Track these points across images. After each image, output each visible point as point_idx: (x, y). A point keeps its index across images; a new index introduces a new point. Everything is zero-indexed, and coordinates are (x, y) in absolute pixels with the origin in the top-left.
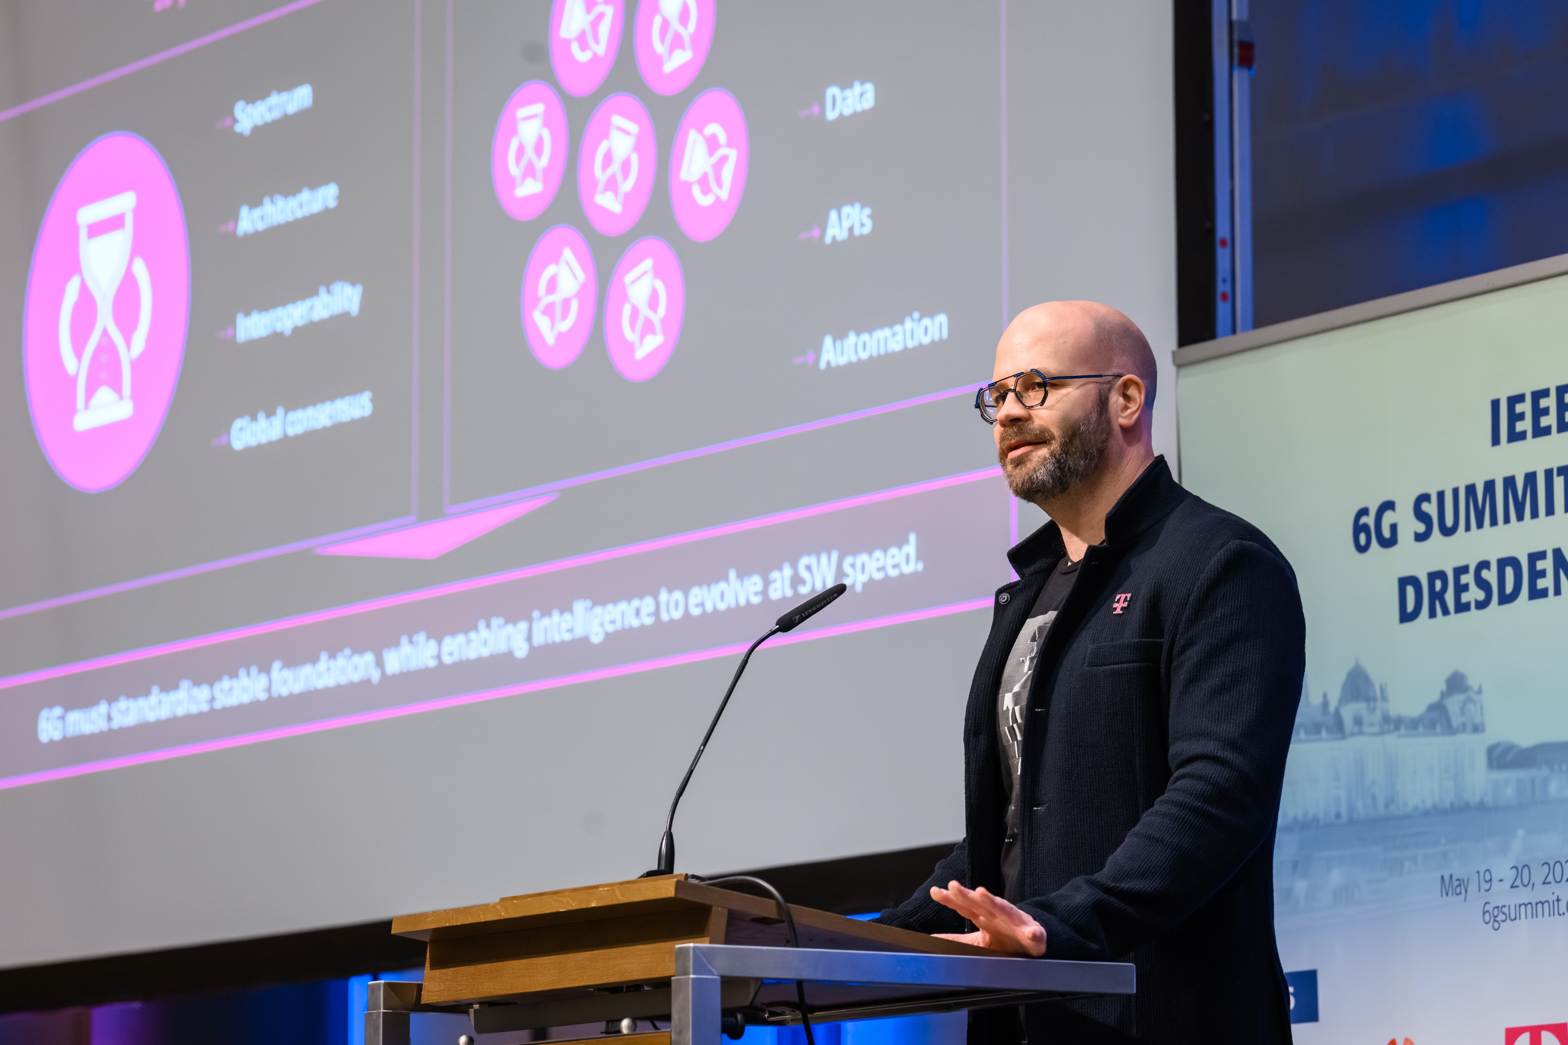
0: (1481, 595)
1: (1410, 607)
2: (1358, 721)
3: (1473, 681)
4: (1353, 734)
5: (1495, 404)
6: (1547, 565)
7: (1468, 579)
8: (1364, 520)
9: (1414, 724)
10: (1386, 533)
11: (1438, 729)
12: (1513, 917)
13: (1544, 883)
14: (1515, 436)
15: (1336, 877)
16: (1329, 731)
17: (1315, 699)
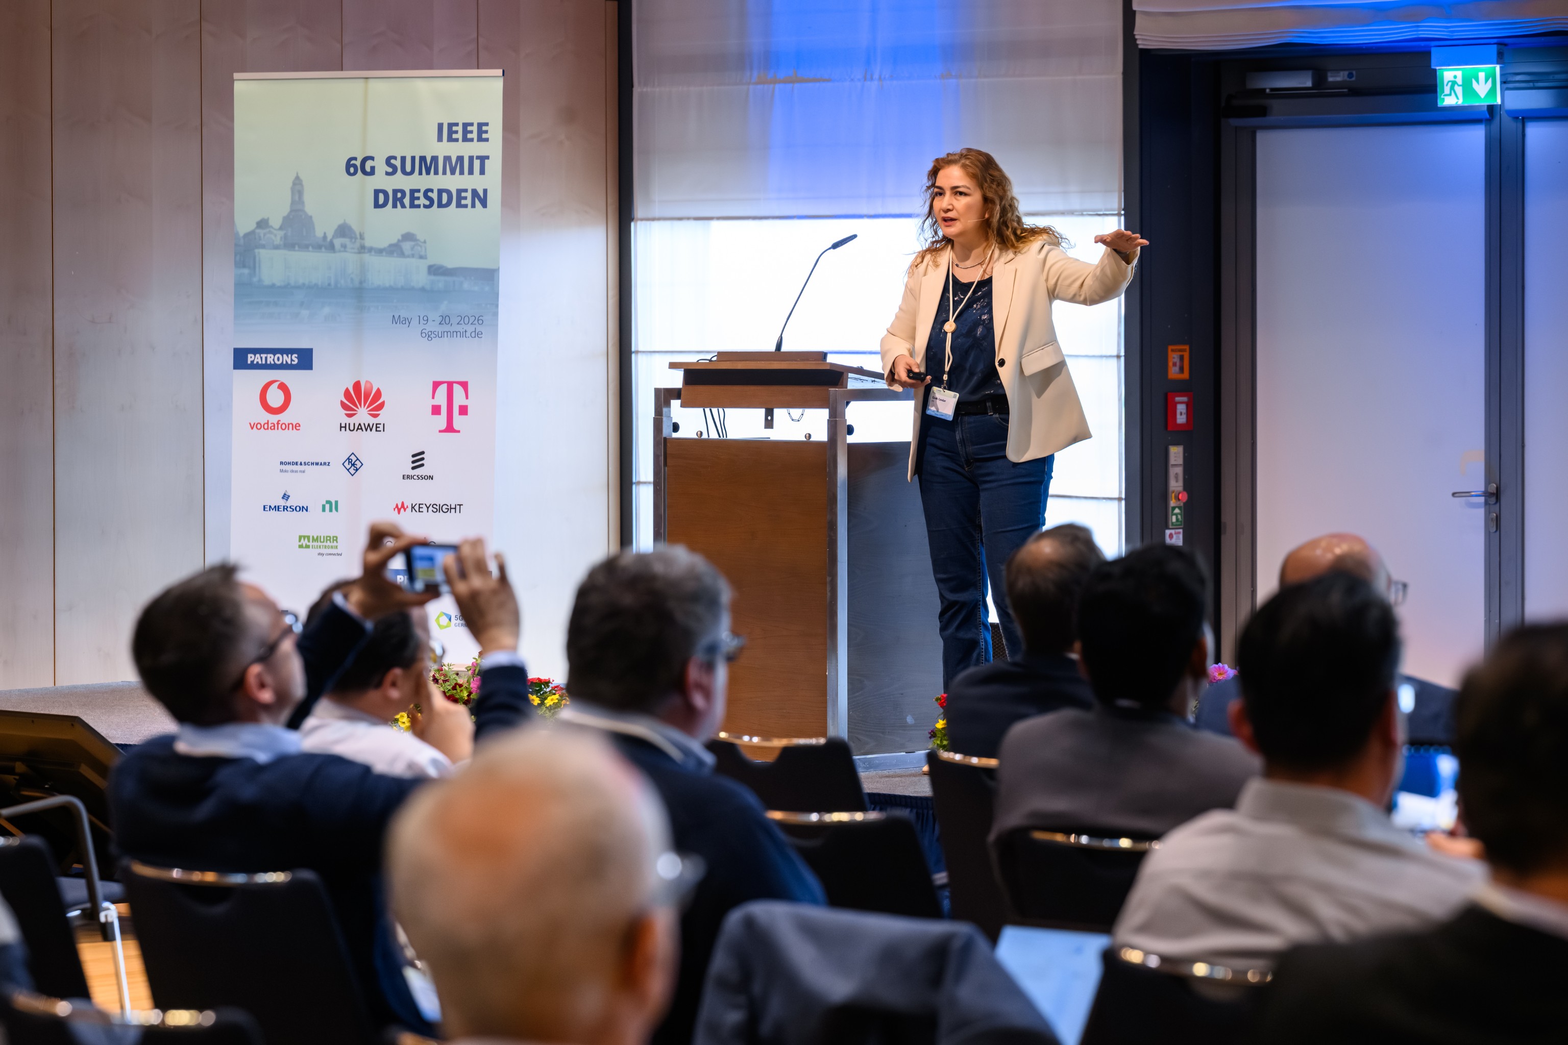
0: (427, 203)
1: (381, 202)
2: (344, 246)
3: (420, 237)
4: (340, 251)
6: (469, 195)
7: (421, 195)
8: (353, 162)
9: (380, 251)
10: (368, 169)
11: (395, 255)
12: (440, 336)
13: (458, 324)
14: (450, 139)
15: (327, 310)
16: (326, 248)
17: (319, 233)
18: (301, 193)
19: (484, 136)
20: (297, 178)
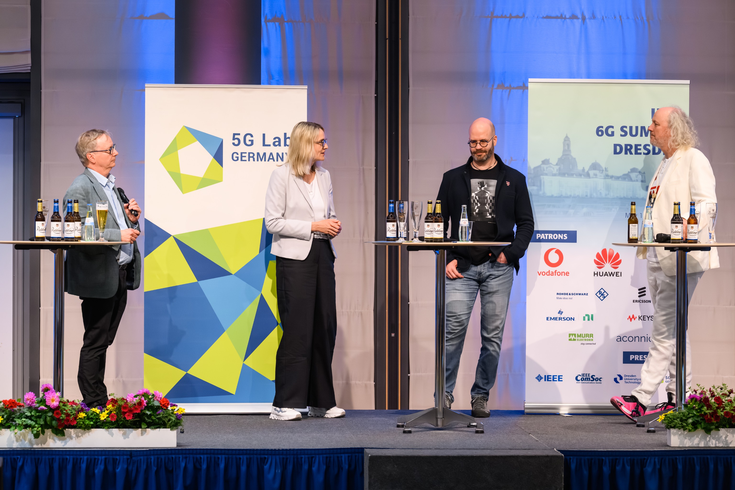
0: (646, 152)
1: (618, 151)
2: (596, 175)
3: (642, 170)
4: (593, 178)
7: (642, 147)
8: (601, 129)
9: (618, 178)
10: (610, 133)
11: (627, 180)
15: (585, 210)
16: (584, 176)
17: (580, 167)
18: (569, 145)
20: (567, 137)
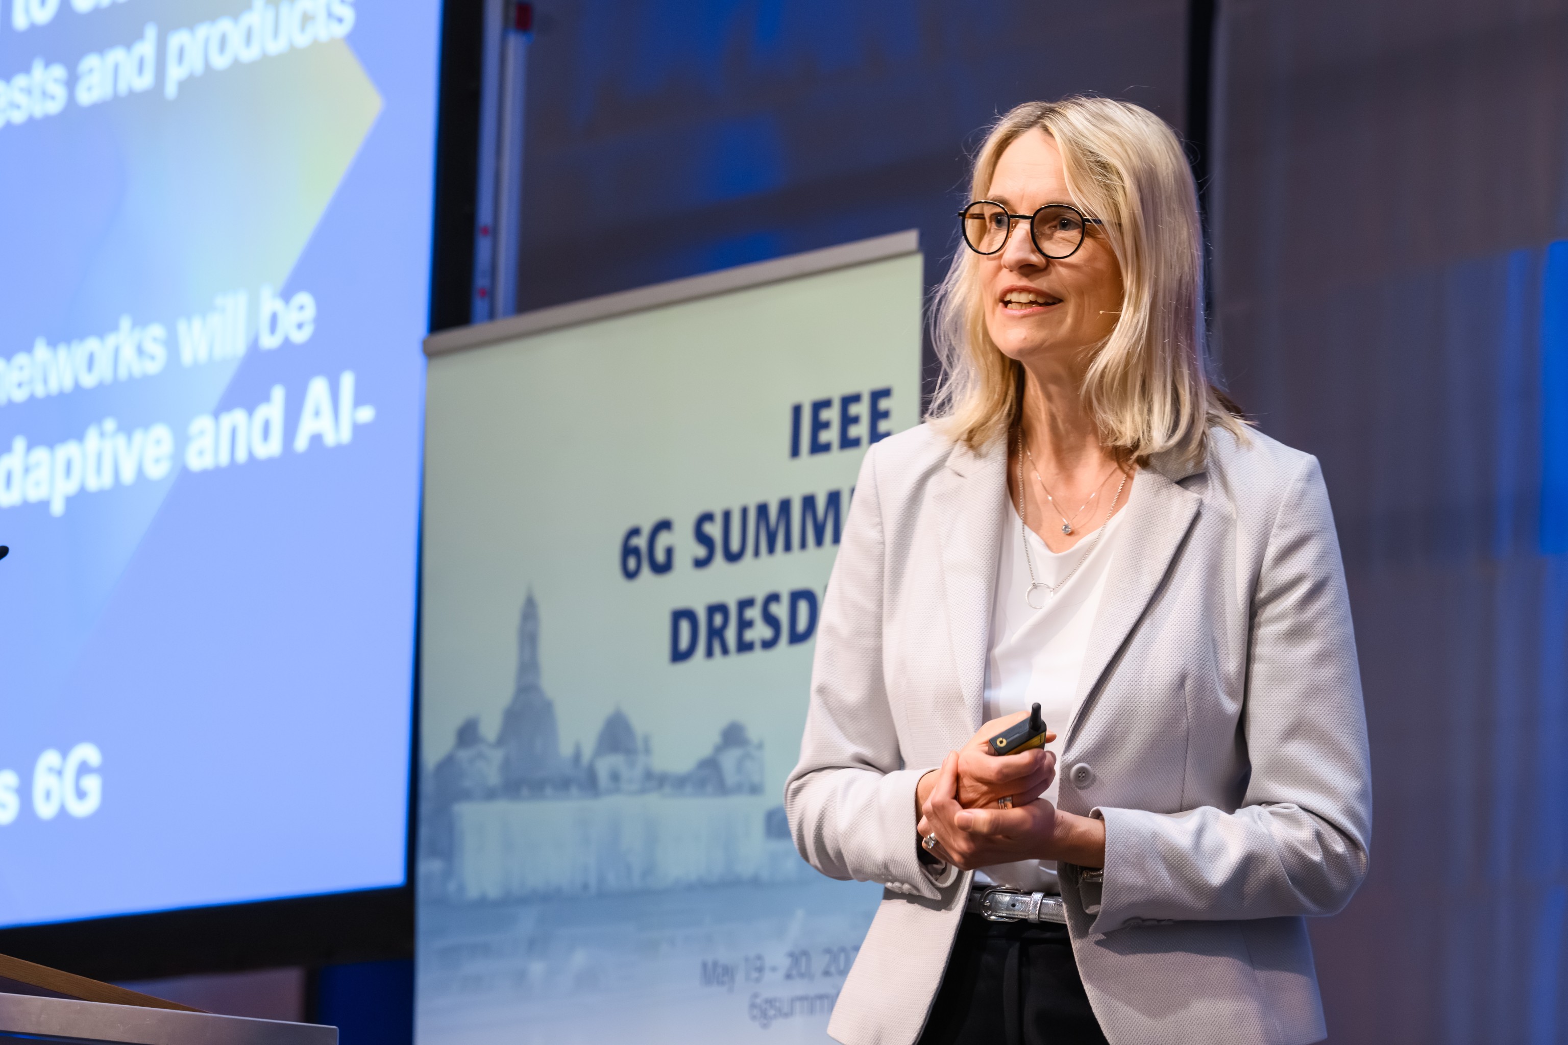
0: (768, 633)
1: (684, 643)
2: (615, 777)
3: (753, 733)
4: (608, 792)
5: (797, 411)
8: (634, 541)
9: (680, 783)
10: (660, 557)
11: (709, 789)
12: (785, 1012)
13: (825, 973)
14: (818, 448)
16: (579, 787)
17: (566, 749)
18: (534, 642)
19: (883, 426)
20: (530, 601)
